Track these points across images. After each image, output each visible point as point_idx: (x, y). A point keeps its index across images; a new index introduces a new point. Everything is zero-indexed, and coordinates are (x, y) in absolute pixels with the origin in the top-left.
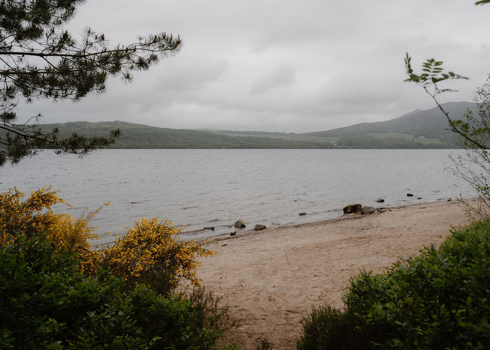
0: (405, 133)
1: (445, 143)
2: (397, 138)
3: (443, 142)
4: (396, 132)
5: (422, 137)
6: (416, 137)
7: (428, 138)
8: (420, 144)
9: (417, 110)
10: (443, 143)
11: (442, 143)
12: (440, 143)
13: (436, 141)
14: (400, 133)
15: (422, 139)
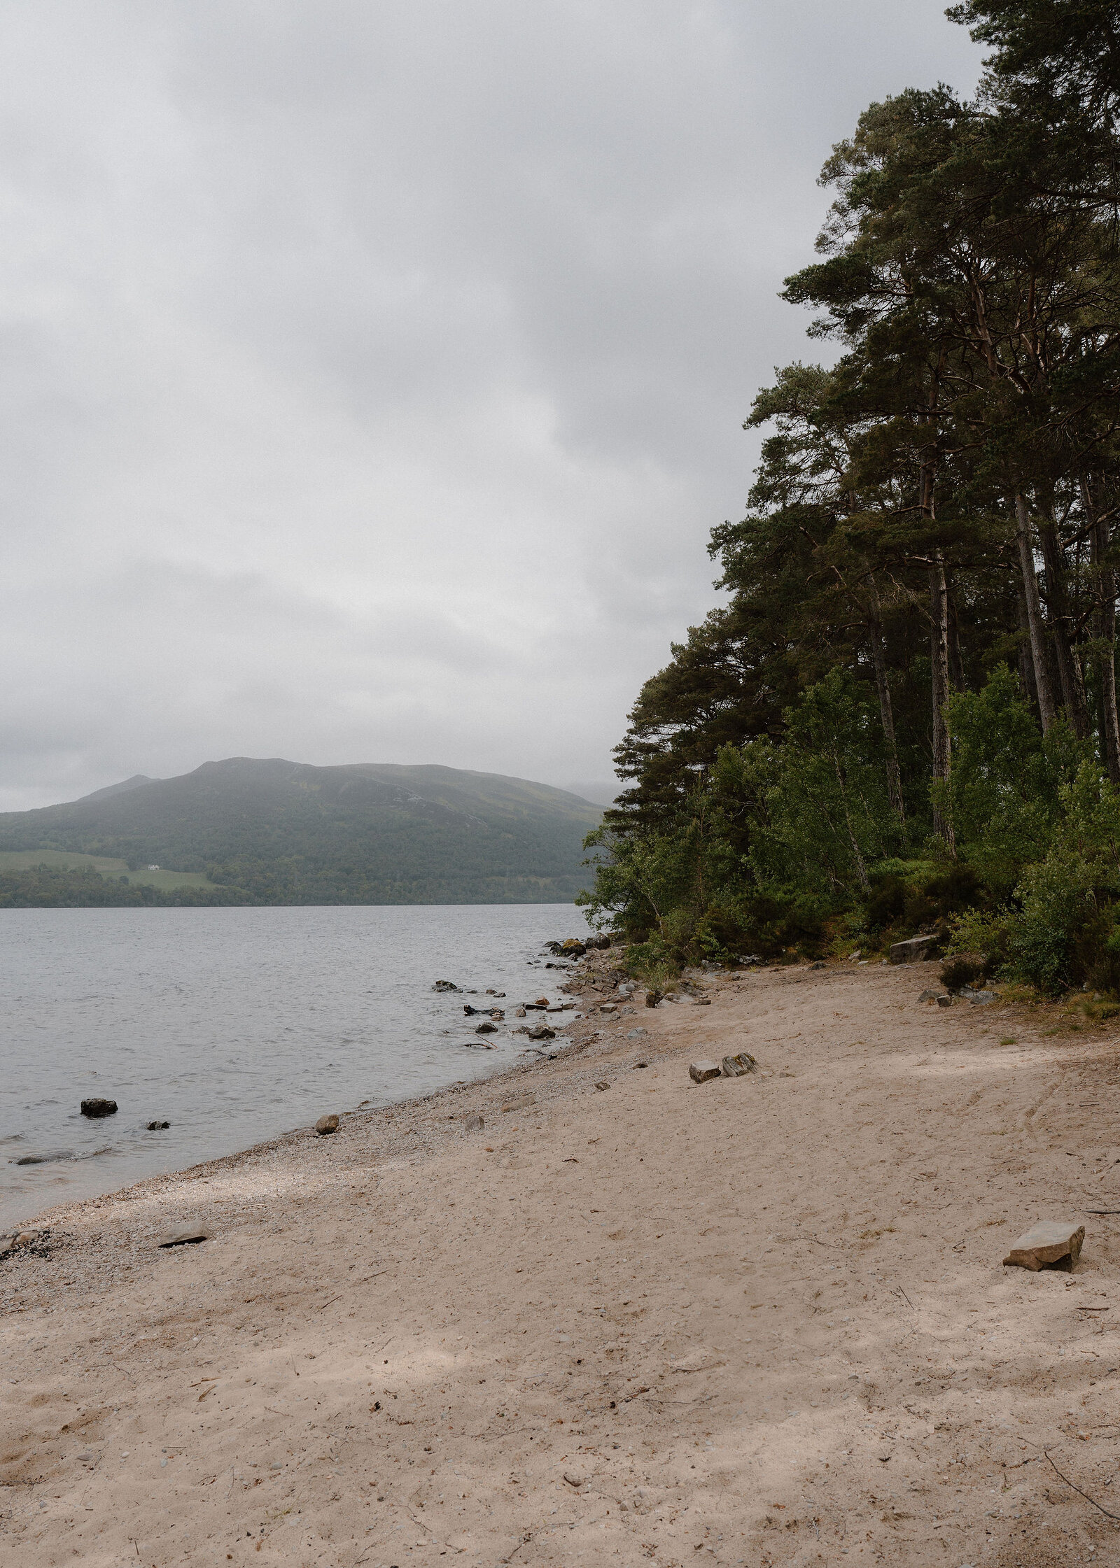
0: (96, 853)
1: (225, 887)
2: (71, 871)
3: (218, 883)
4: (68, 851)
5: (153, 867)
6: (133, 868)
7: (174, 870)
8: (147, 889)
9: (138, 777)
10: (220, 886)
11: (215, 886)
12: (210, 887)
13: (197, 882)
14: (83, 853)
15: (152, 875)
